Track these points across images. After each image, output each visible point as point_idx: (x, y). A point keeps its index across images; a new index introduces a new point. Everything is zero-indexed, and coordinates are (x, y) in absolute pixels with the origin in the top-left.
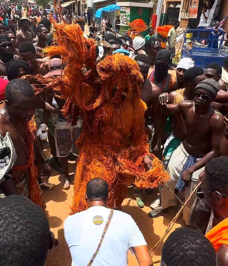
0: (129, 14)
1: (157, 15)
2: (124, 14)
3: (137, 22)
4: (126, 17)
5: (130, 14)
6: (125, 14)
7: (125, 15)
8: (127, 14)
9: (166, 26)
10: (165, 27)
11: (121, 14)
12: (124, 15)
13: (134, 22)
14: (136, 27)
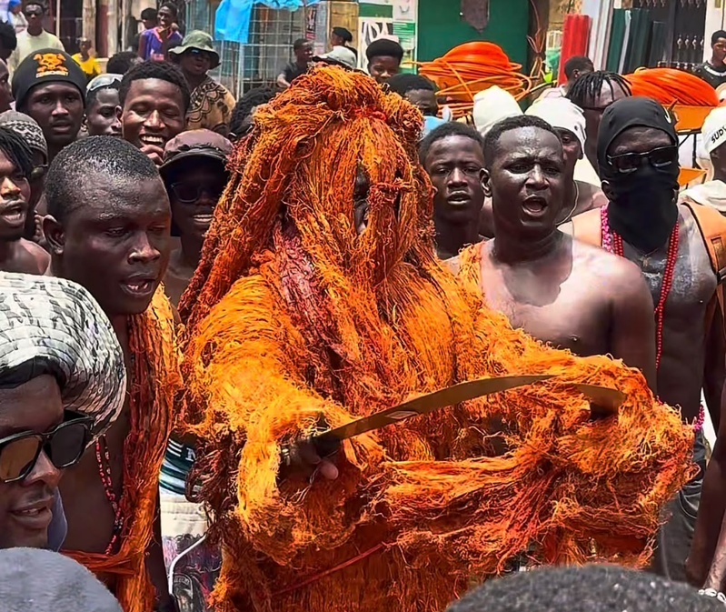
0: (413, 17)
1: (587, 17)
2: (380, 20)
3: (470, 58)
4: (391, 32)
5: (414, 20)
6: (389, 20)
7: (390, 26)
8: (396, 18)
9: (647, 71)
10: (642, 77)
11: (361, 19)
12: (380, 25)
13: (449, 56)
14: (465, 84)
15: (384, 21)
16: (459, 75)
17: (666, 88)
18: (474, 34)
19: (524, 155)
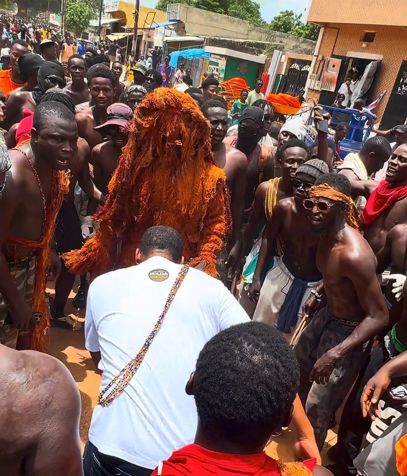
0: (224, 68)
1: (269, 75)
2: (215, 67)
3: (236, 82)
4: (217, 71)
7: (217, 69)
8: (219, 67)
9: (283, 94)
10: (281, 96)
11: (210, 66)
12: (214, 68)
13: (232, 81)
14: (232, 90)
15: (216, 67)
16: (231, 87)
17: (286, 100)
18: (240, 75)
19: (216, 119)
